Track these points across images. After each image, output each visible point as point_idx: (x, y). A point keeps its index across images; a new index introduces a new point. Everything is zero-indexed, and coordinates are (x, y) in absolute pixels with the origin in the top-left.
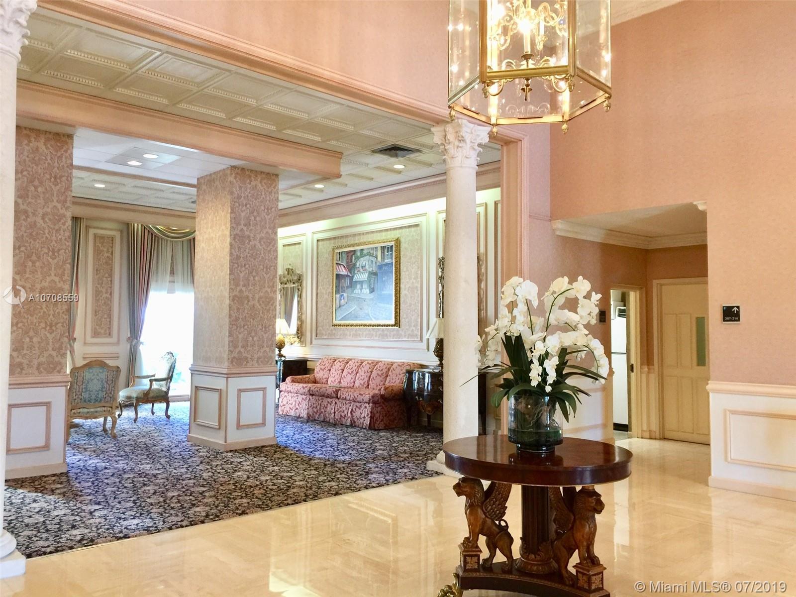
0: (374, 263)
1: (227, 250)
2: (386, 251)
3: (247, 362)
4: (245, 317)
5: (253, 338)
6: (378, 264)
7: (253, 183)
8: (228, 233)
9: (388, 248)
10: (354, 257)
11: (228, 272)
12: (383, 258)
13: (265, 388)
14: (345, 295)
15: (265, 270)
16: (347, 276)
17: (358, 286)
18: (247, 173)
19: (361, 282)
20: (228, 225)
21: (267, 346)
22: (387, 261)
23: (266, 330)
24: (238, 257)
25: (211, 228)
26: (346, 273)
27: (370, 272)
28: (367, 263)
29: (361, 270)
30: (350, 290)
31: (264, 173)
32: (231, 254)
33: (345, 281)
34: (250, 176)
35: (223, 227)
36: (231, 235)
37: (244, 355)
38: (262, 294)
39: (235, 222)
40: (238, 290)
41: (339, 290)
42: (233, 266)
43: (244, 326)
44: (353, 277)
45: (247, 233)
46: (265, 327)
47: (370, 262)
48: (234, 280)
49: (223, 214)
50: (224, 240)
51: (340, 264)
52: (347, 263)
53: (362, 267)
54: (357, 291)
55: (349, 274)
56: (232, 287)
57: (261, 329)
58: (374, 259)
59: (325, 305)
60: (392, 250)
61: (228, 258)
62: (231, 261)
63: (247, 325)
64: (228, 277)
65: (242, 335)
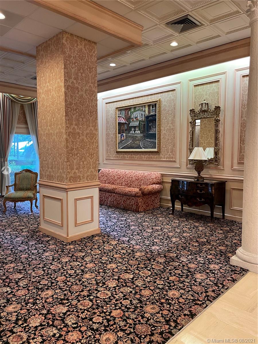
0: (143, 115)
1: (63, 97)
2: (151, 107)
3: (80, 180)
4: (78, 147)
5: (83, 162)
6: (146, 116)
7: (80, 47)
8: (62, 84)
9: (153, 106)
10: (129, 112)
11: (64, 114)
12: (149, 112)
13: (92, 197)
14: (124, 134)
15: (89, 114)
16: (126, 123)
17: (133, 129)
18: (75, 38)
19: (135, 127)
20: (63, 78)
21: (92, 168)
22: (152, 113)
23: (91, 156)
24: (71, 104)
25: (49, 82)
26: (125, 122)
27: (140, 121)
28: (139, 115)
29: (135, 120)
30: (127, 132)
31: (87, 40)
32: (66, 101)
33: (124, 126)
34: (77, 41)
35: (59, 80)
36: (65, 86)
37: (78, 174)
38: (88, 132)
39: (67, 76)
40: (72, 128)
41: (120, 132)
42: (68, 110)
43: (77, 154)
44: (129, 124)
45: (76, 85)
46: (91, 155)
47: (141, 115)
48: (68, 120)
49: (57, 70)
50: (59, 90)
51: (121, 117)
52: (125, 116)
53: (135, 118)
54: (133, 132)
55: (127, 122)
56: (68, 125)
57: (89, 156)
58: (143, 113)
59: (112, 141)
60: (155, 107)
61: (64, 104)
62: (66, 106)
63: (79, 153)
64: (64, 118)
65: (76, 160)
